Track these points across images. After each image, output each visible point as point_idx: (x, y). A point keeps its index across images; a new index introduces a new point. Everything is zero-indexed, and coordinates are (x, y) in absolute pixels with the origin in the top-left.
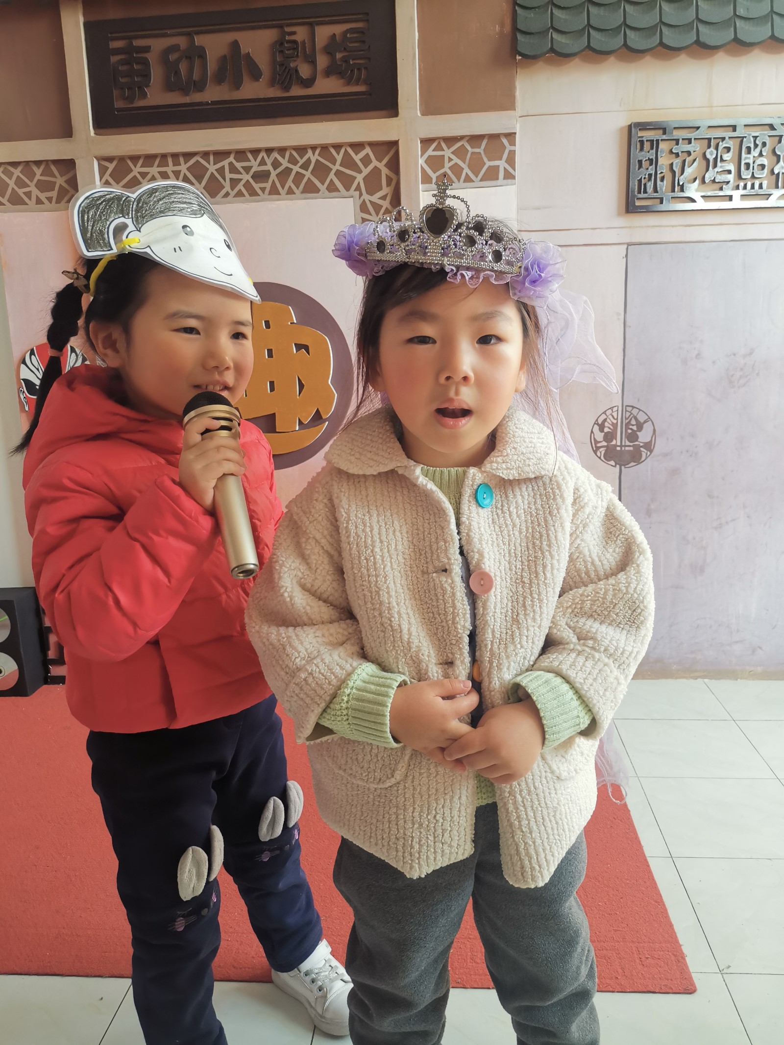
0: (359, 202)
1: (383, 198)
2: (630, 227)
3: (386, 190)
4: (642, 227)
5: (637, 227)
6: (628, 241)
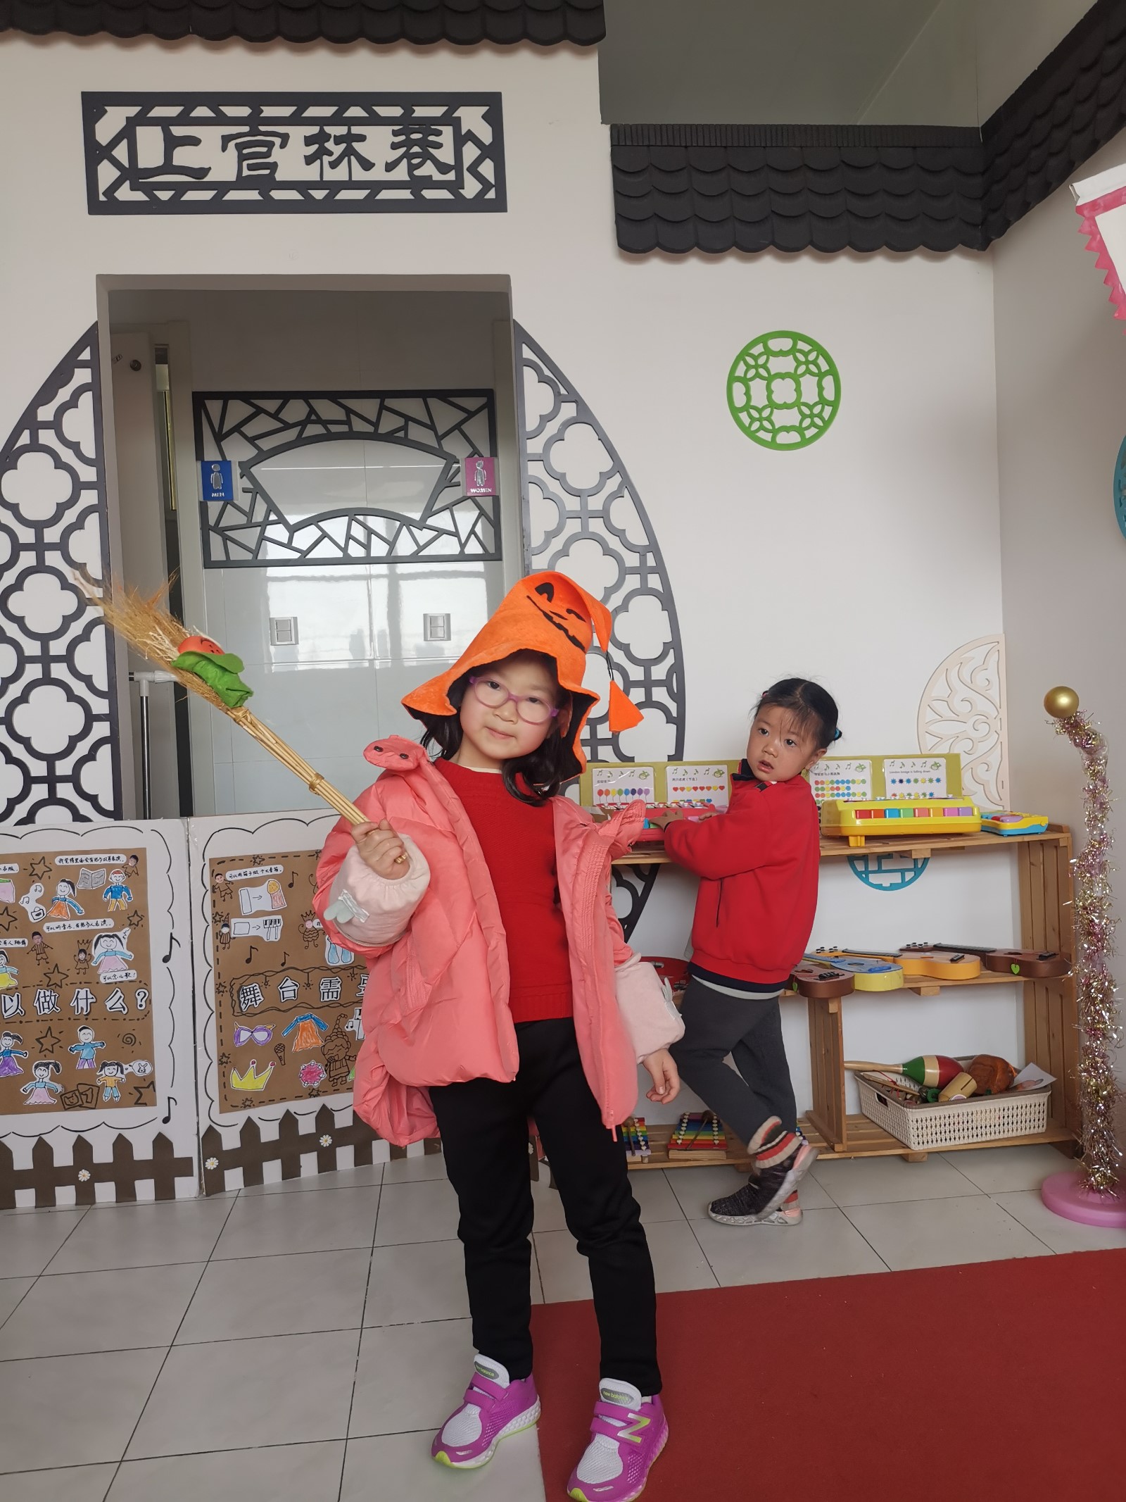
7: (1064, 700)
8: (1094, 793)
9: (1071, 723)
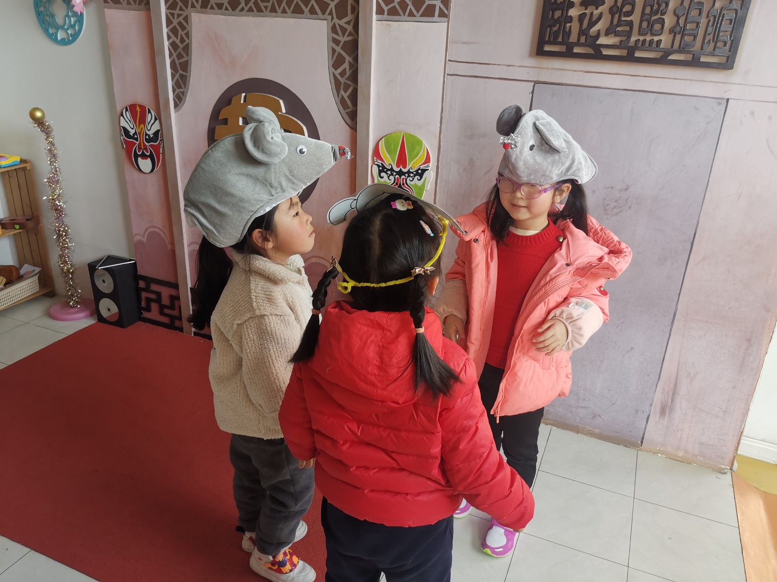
0: (331, 25)
1: (348, 23)
2: (539, 68)
3: (350, 17)
4: (547, 69)
5: (544, 68)
6: (535, 79)
7: (38, 114)
8: (50, 150)
9: (40, 122)
